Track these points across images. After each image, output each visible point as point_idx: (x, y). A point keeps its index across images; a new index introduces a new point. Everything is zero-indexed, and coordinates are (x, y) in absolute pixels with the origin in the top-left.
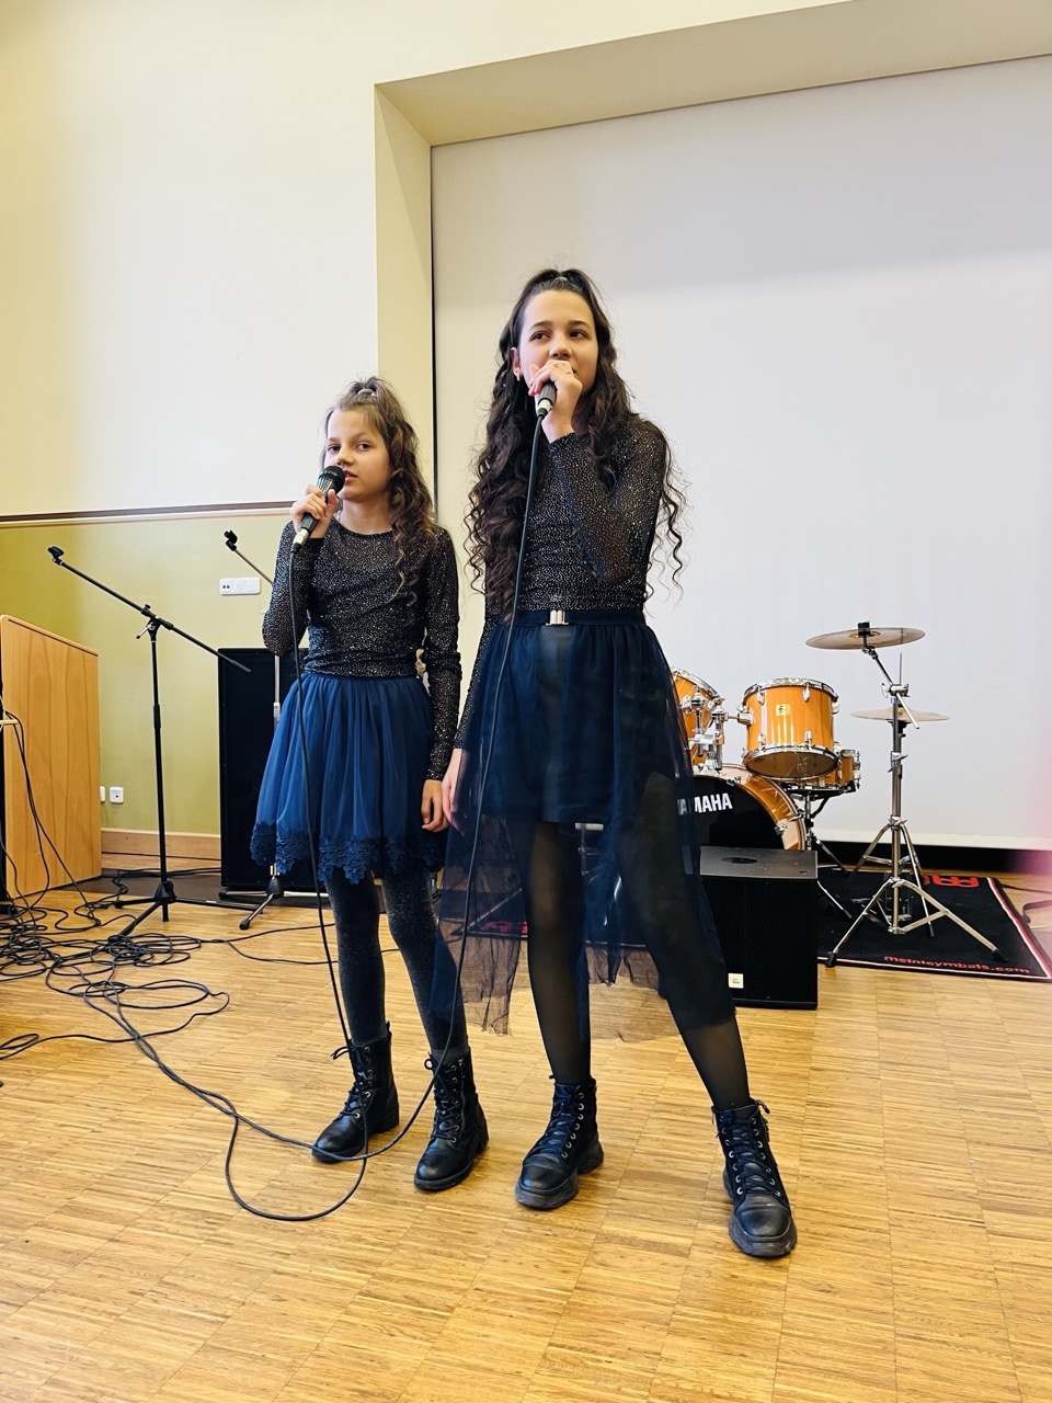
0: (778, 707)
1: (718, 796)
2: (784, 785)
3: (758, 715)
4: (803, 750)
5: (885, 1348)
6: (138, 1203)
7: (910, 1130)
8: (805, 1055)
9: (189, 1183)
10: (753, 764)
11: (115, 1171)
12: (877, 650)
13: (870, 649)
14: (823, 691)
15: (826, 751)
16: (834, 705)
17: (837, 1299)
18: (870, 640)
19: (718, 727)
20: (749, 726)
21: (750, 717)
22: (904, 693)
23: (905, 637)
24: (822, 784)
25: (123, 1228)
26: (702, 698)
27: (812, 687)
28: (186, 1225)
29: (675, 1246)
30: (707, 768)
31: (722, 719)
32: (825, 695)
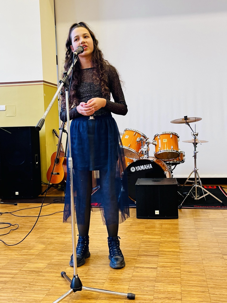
0: (164, 140)
1: (148, 165)
2: (165, 162)
3: (158, 142)
4: (170, 151)
5: (204, 281)
6: (15, 270)
7: (205, 242)
8: (177, 229)
9: (27, 265)
10: (157, 156)
11: (6, 265)
12: (189, 123)
13: (188, 123)
14: (175, 135)
15: (177, 151)
16: (178, 139)
17: (192, 273)
18: (187, 121)
19: (148, 146)
20: (156, 145)
21: (156, 143)
22: (197, 135)
23: (197, 120)
24: (175, 161)
25: (14, 275)
26: (143, 138)
27: (173, 134)
28: (31, 273)
29: (153, 267)
30: (145, 157)
31: (148, 144)
32: (176, 136)
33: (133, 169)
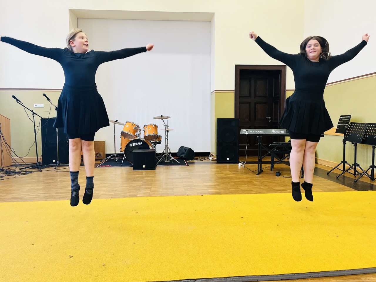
0: (149, 128)
2: (150, 141)
4: (153, 135)
10: (145, 137)
13: (162, 119)
15: (157, 135)
16: (158, 128)
19: (140, 132)
20: (145, 131)
21: (145, 130)
23: (168, 118)
24: (156, 141)
26: (137, 127)
27: (154, 125)
30: (138, 138)
31: (140, 130)
32: (156, 126)
33: (131, 145)
